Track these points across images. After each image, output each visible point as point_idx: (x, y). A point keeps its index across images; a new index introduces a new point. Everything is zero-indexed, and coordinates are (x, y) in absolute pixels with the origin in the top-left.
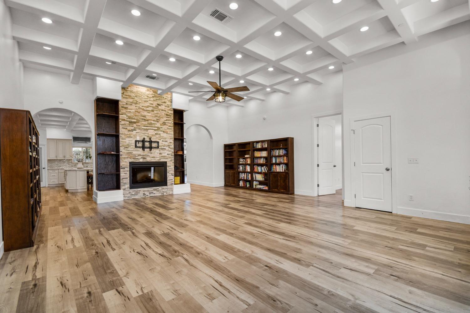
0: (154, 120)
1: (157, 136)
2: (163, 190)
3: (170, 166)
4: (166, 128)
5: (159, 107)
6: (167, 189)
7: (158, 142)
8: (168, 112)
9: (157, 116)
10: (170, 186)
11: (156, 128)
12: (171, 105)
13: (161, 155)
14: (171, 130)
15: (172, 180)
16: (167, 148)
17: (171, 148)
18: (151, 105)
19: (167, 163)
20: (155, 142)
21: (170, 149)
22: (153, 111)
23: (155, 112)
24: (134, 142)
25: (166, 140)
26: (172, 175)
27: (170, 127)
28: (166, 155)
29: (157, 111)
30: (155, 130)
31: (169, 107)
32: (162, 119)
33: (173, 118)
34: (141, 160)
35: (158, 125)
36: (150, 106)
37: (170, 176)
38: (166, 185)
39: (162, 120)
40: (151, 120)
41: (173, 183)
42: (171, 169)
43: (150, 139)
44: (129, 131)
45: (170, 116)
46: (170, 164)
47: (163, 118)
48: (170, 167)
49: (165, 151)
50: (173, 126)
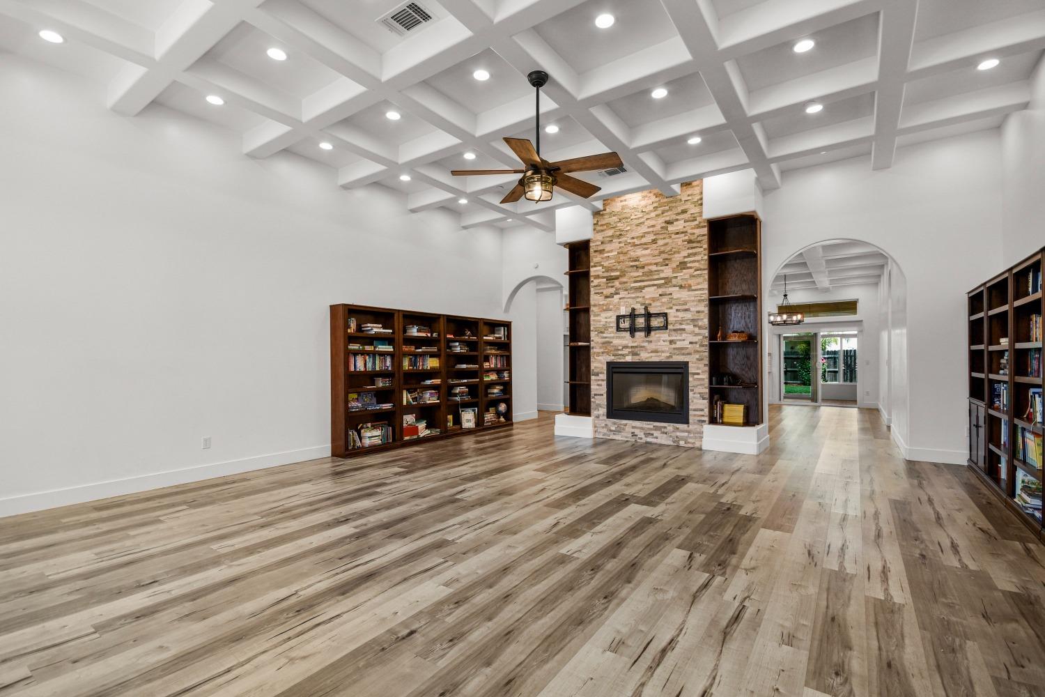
0: (656, 264)
1: (665, 299)
2: (678, 434)
3: (698, 374)
4: (687, 276)
5: (671, 228)
6: (689, 432)
7: (665, 315)
8: (694, 234)
9: (663, 252)
10: (696, 426)
11: (663, 281)
12: (701, 213)
13: (673, 346)
14: (700, 280)
15: (702, 410)
16: (689, 328)
17: (700, 328)
18: (651, 229)
19: (690, 365)
20: (658, 315)
21: (697, 330)
22: (654, 241)
23: (661, 242)
24: (614, 319)
25: (686, 307)
26: (704, 399)
27: (698, 272)
28: (686, 344)
29: (664, 238)
30: (659, 286)
31: (696, 220)
32: (676, 255)
33: (706, 246)
34: (629, 359)
35: (667, 272)
36: (648, 233)
37: (698, 401)
38: (687, 422)
39: (678, 258)
40: (651, 264)
41: (703, 419)
42: (698, 383)
43: (646, 309)
44: (607, 297)
45: (699, 242)
46: (698, 368)
47: (679, 253)
48: (696, 376)
49: (684, 336)
50: (706, 267)
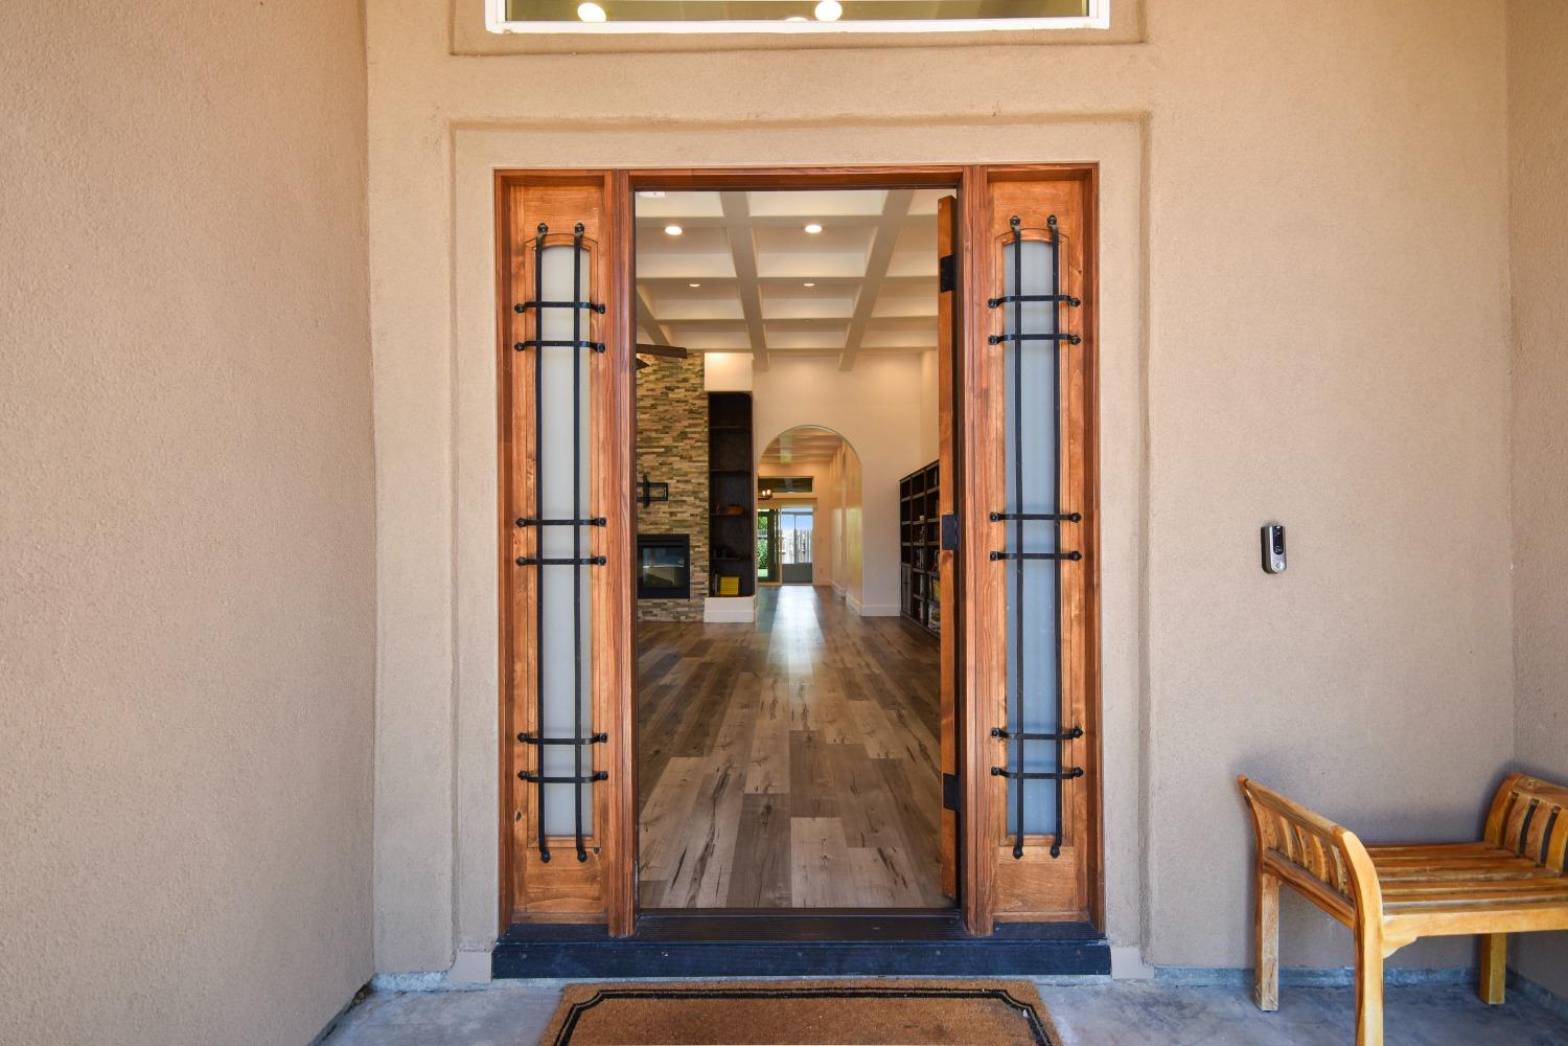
0: (656, 431)
1: (664, 469)
2: (679, 609)
3: (699, 547)
4: (688, 447)
5: (671, 395)
6: (690, 606)
7: (666, 485)
8: (695, 405)
9: (663, 419)
10: (697, 600)
11: (663, 450)
12: (702, 385)
13: (674, 518)
14: (701, 452)
15: (703, 583)
16: (690, 499)
17: (701, 500)
18: (651, 393)
19: (691, 537)
20: (658, 485)
21: (697, 502)
22: (653, 406)
23: (661, 408)
25: (686, 478)
26: (704, 571)
27: (699, 444)
28: (686, 516)
29: (665, 405)
30: (658, 454)
31: (696, 391)
32: (677, 424)
33: (706, 418)
35: (667, 441)
36: (646, 396)
37: (699, 576)
38: (688, 597)
39: (679, 426)
40: (649, 430)
41: (704, 592)
42: (699, 555)
43: (645, 477)
45: (699, 413)
46: (699, 541)
47: (680, 422)
48: (697, 549)
49: (685, 508)
50: (707, 439)
